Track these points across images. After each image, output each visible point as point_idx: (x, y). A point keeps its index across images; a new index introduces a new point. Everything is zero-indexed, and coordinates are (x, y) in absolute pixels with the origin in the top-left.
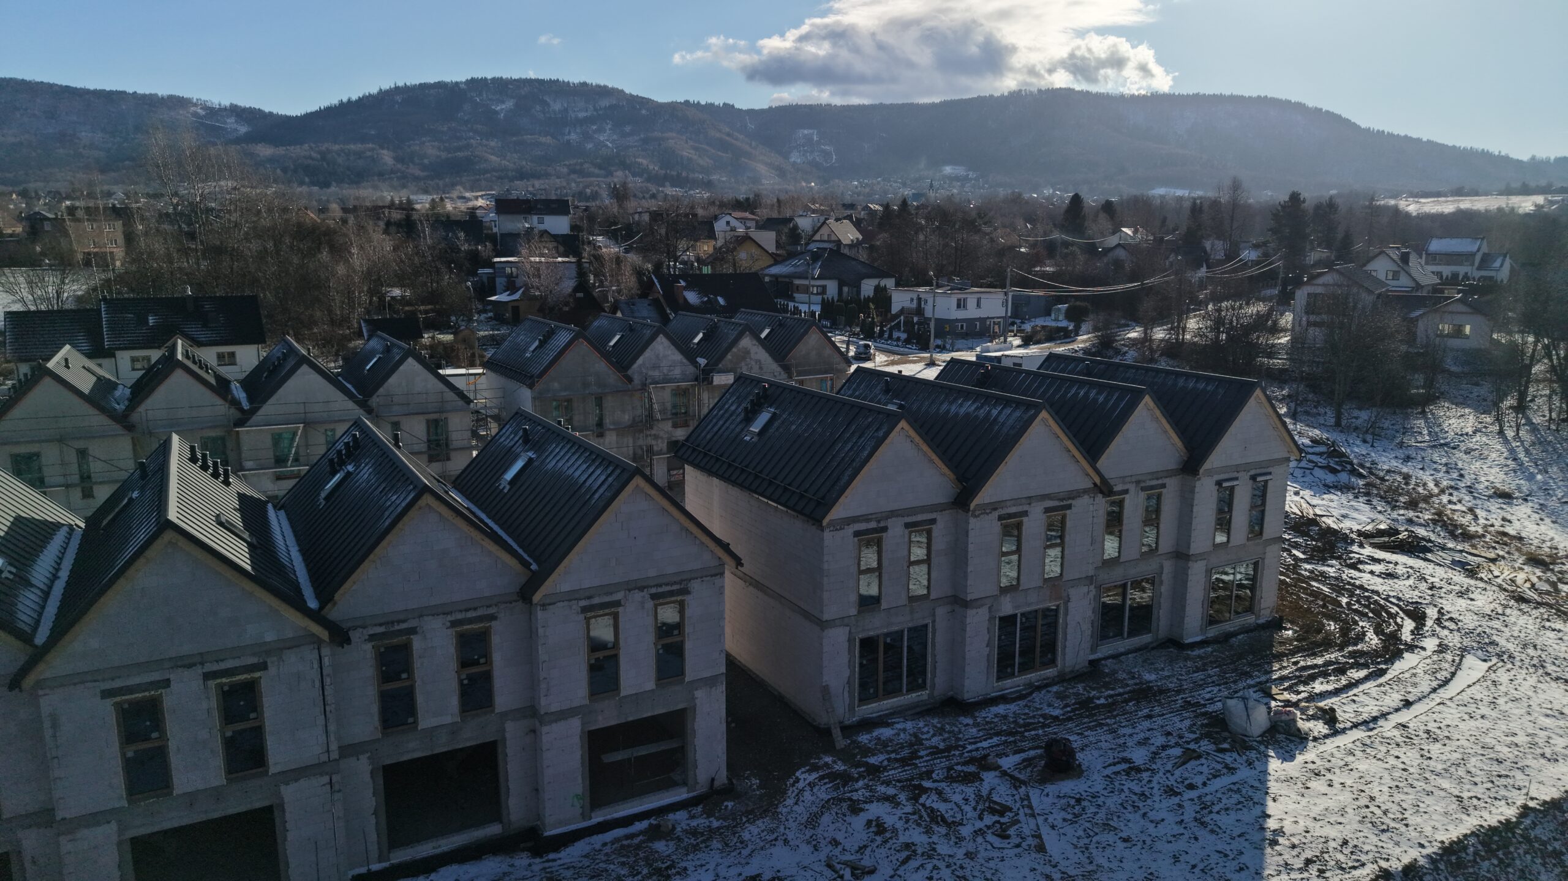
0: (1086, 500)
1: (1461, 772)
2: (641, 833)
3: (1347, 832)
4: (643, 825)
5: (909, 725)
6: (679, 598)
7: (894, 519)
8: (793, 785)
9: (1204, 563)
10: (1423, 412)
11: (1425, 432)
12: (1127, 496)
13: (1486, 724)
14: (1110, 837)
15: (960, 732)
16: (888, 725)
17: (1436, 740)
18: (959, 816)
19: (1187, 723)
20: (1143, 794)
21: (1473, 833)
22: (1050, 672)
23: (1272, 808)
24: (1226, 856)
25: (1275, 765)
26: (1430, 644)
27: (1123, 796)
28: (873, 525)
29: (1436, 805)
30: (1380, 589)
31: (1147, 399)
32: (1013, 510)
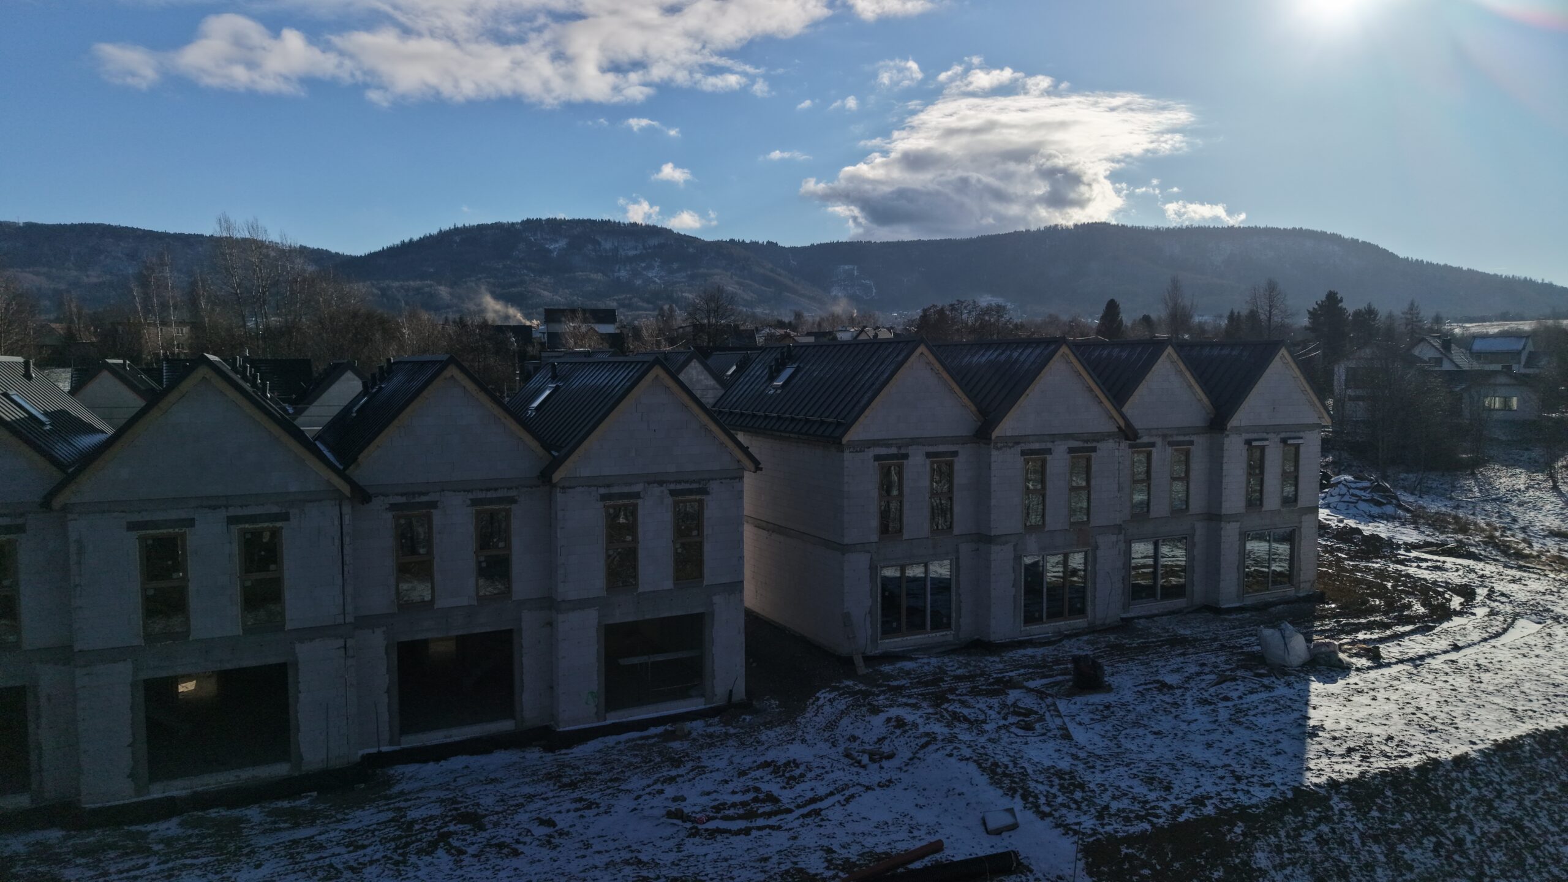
0: (1110, 444)
1: (1515, 692)
2: (656, 736)
3: (1392, 731)
4: (660, 729)
5: (934, 661)
6: (698, 497)
7: (914, 447)
8: (813, 703)
9: (1237, 525)
10: (1473, 474)
11: (1476, 489)
12: (1154, 450)
13: (1540, 661)
14: (1141, 731)
15: (986, 667)
16: (911, 659)
17: (1487, 670)
18: (982, 717)
19: (1223, 658)
20: (1176, 703)
21: (1528, 735)
22: (1080, 623)
23: (1312, 713)
24: (1262, 744)
25: (1316, 686)
26: (1481, 612)
27: (1154, 704)
28: (893, 450)
29: (1488, 716)
30: (1428, 577)
31: (1170, 350)
32: (1036, 446)
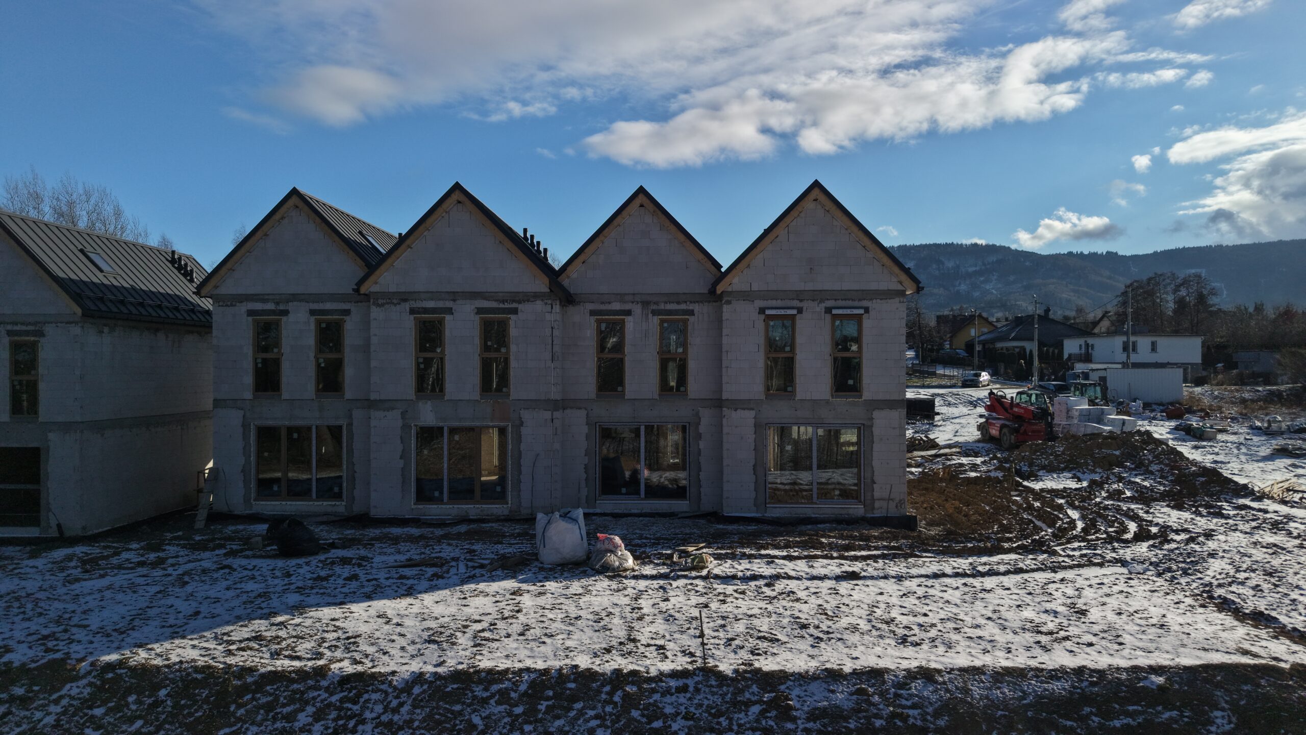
0: (539, 306)
6: (34, 338)
7: (295, 303)
9: (752, 414)
12: (628, 318)
22: (498, 509)
28: (270, 306)
32: (431, 304)
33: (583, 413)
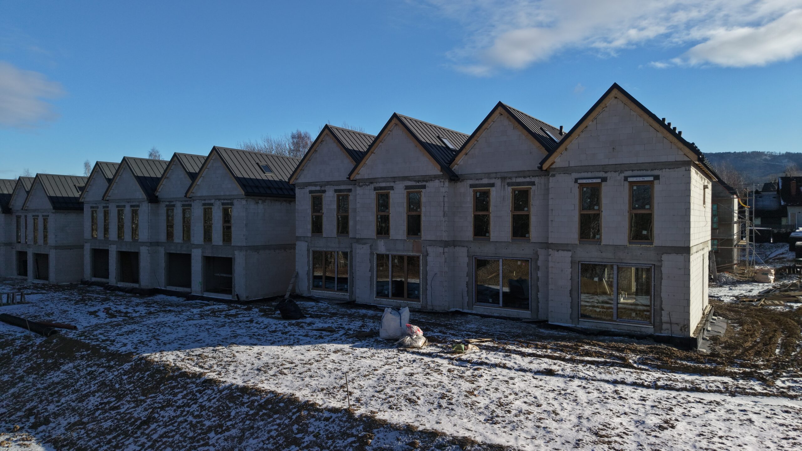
0: (437, 183)
6: (230, 206)
7: (329, 186)
9: (570, 254)
22: (416, 304)
28: (318, 188)
32: (383, 185)
33: (465, 250)
